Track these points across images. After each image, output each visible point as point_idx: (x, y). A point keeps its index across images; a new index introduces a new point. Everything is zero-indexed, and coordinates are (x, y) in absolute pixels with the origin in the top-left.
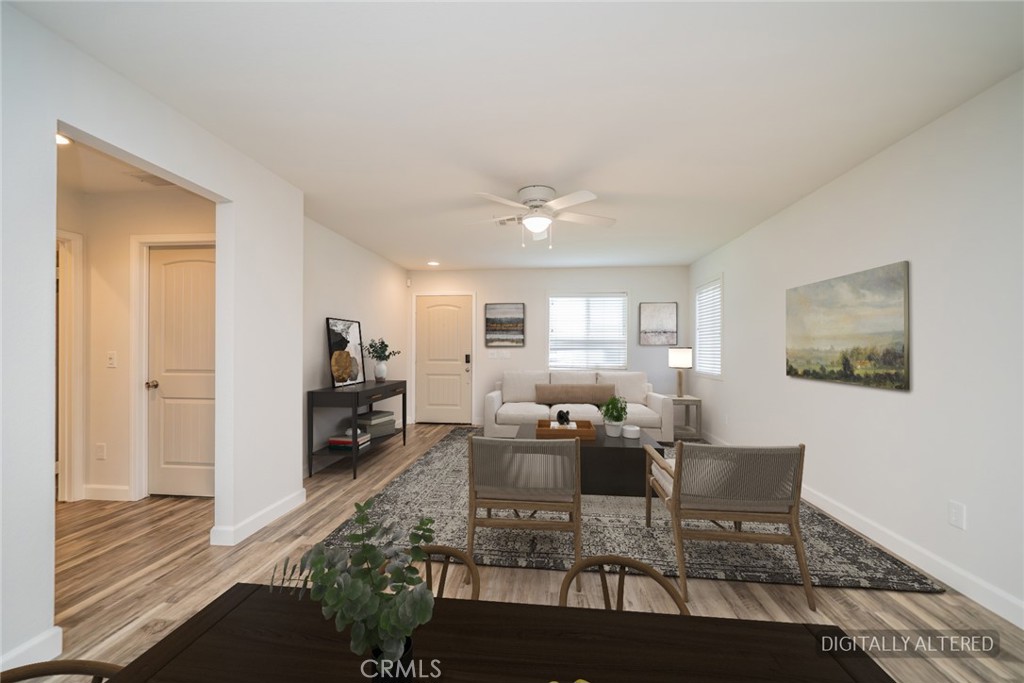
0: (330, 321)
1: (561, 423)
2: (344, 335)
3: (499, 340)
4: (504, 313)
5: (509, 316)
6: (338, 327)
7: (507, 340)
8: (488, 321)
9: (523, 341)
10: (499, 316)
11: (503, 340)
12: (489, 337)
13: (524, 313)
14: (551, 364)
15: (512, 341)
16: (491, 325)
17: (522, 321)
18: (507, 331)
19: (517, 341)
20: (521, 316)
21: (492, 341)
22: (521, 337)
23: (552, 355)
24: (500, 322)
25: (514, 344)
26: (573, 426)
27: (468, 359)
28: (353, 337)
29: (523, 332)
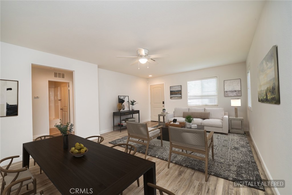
0: (119, 96)
1: (174, 122)
2: (123, 99)
3: (174, 97)
4: (176, 89)
5: (177, 90)
6: (122, 98)
7: (176, 97)
8: (171, 91)
9: (181, 97)
10: (174, 90)
11: (175, 97)
12: (171, 96)
13: (181, 88)
14: (188, 104)
15: (178, 97)
16: (172, 93)
17: (181, 91)
18: (176, 94)
19: (179, 97)
20: (180, 89)
21: (172, 97)
22: (180, 96)
23: (189, 101)
24: (174, 92)
25: (178, 98)
26: (177, 123)
27: (163, 103)
28: (126, 100)
29: (181, 94)
